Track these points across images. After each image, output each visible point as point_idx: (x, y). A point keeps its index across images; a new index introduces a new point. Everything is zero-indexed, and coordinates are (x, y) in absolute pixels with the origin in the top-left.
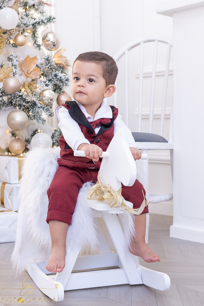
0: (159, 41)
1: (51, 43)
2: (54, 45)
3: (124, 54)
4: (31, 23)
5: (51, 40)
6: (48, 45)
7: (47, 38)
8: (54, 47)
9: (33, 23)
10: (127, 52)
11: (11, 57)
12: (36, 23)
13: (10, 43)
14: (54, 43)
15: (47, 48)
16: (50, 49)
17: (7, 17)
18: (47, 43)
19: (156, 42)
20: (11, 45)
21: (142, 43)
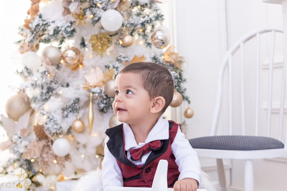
0: (276, 31)
1: (160, 41)
2: (163, 43)
3: (239, 47)
4: (140, 22)
5: (160, 38)
6: (156, 44)
7: (155, 36)
8: (162, 44)
9: (142, 22)
10: (242, 44)
11: (119, 58)
12: (145, 22)
13: (119, 44)
14: (162, 41)
15: (156, 46)
16: (159, 47)
17: (110, 19)
18: (156, 41)
19: (273, 32)
20: (120, 46)
21: (258, 35)
